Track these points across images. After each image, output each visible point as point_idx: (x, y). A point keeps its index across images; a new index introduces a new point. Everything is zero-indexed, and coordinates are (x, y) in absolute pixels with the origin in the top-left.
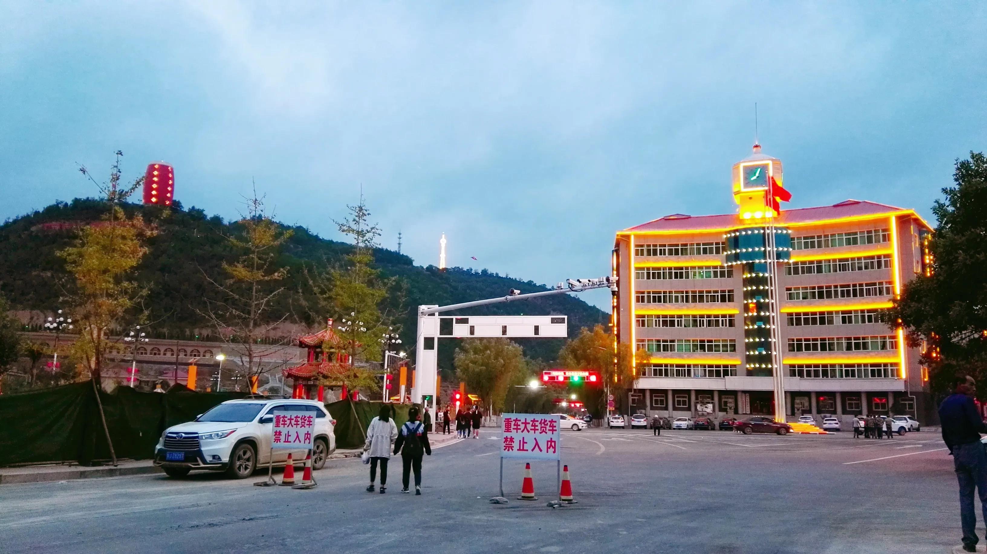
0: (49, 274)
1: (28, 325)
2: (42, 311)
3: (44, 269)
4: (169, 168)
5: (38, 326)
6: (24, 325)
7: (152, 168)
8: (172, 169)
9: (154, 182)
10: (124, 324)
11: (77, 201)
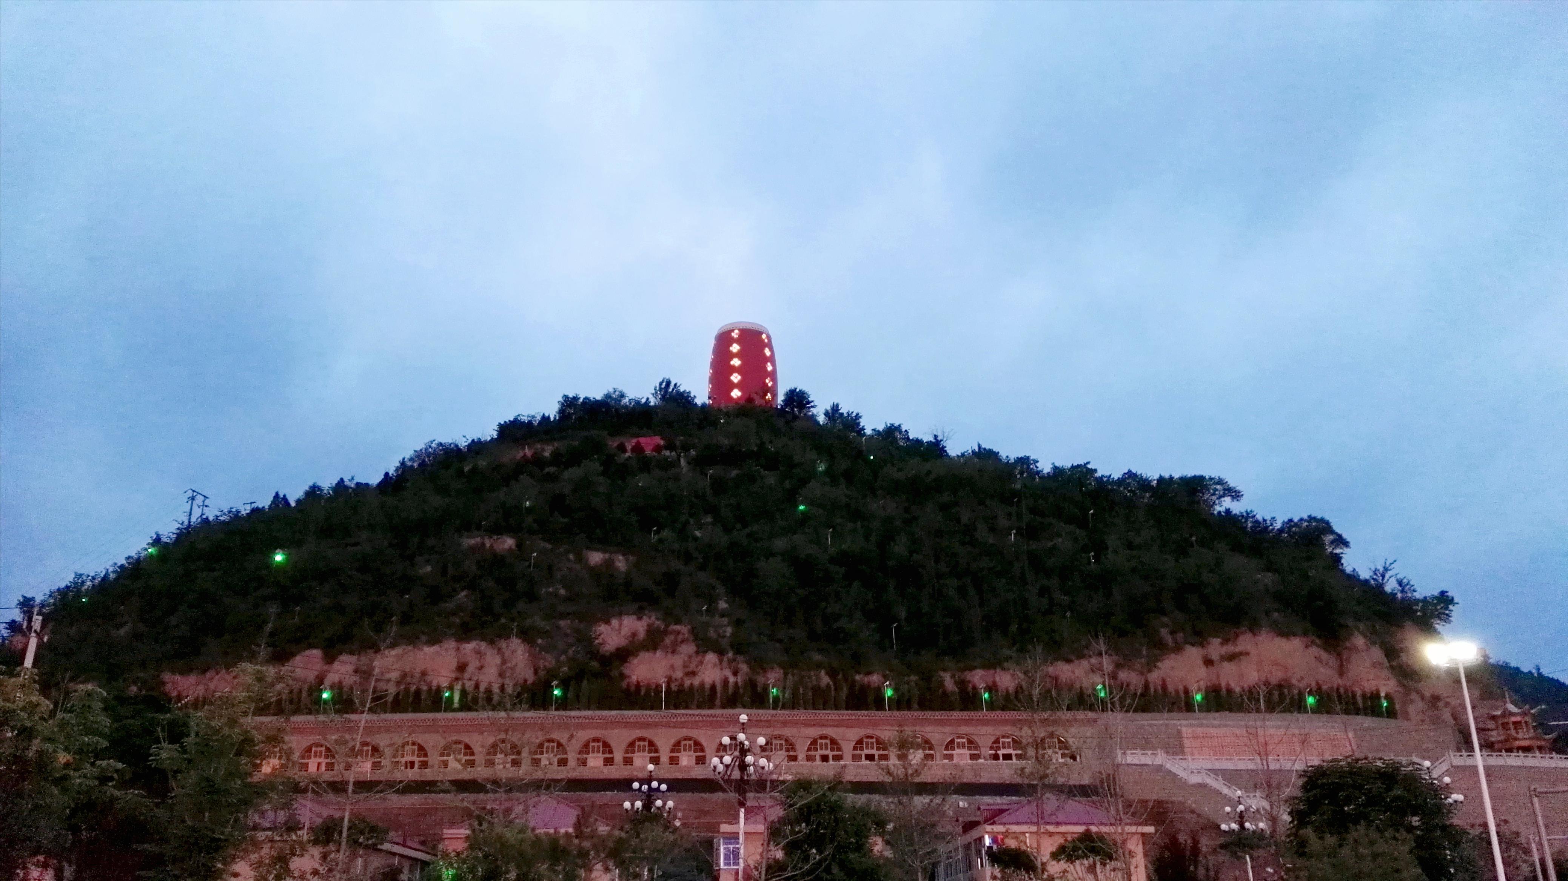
0: (509, 542)
1: (451, 688)
2: (492, 642)
3: (497, 530)
4: (764, 336)
5: (482, 688)
6: (439, 691)
7: (724, 340)
8: (769, 337)
9: (734, 369)
10: (744, 668)
11: (569, 404)
